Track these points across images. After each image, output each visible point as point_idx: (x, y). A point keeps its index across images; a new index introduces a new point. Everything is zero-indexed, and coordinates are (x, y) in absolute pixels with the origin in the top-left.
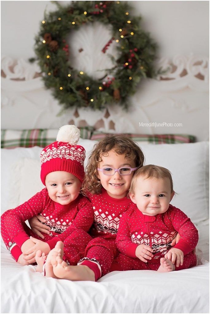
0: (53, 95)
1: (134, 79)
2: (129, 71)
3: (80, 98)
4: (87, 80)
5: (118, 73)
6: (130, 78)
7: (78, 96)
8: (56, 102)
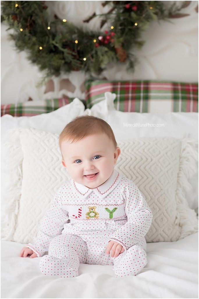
0: (29, 58)
1: (140, 25)
2: (133, 15)
3: (69, 58)
4: (75, 33)
5: (118, 19)
6: (136, 24)
7: (66, 55)
8: (35, 68)
